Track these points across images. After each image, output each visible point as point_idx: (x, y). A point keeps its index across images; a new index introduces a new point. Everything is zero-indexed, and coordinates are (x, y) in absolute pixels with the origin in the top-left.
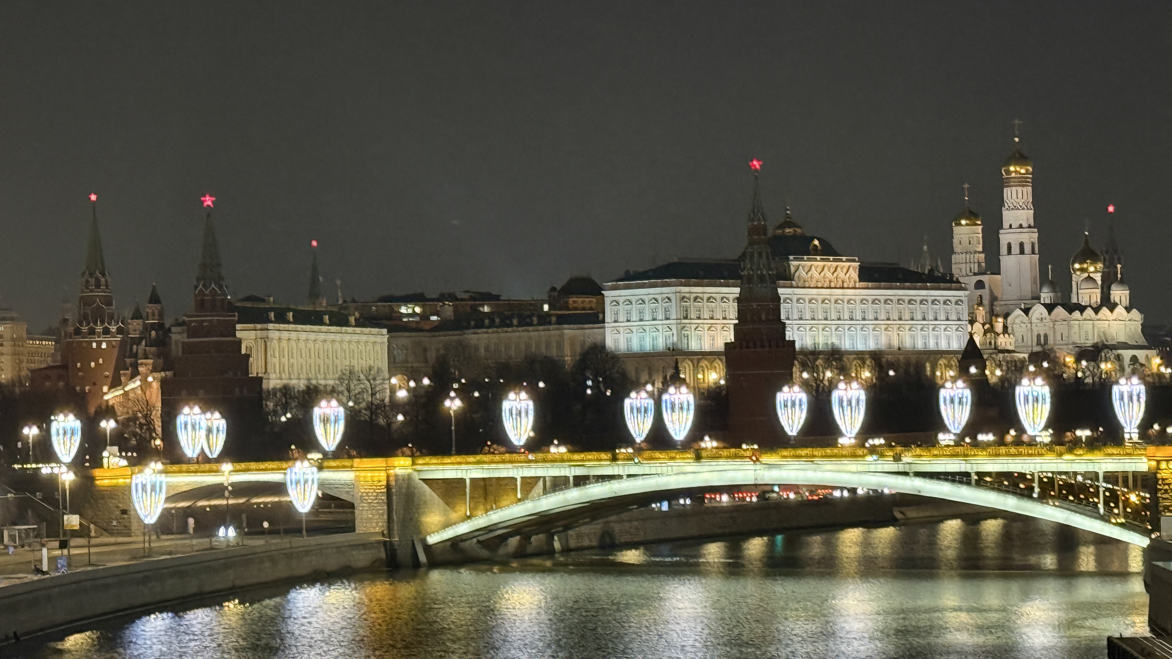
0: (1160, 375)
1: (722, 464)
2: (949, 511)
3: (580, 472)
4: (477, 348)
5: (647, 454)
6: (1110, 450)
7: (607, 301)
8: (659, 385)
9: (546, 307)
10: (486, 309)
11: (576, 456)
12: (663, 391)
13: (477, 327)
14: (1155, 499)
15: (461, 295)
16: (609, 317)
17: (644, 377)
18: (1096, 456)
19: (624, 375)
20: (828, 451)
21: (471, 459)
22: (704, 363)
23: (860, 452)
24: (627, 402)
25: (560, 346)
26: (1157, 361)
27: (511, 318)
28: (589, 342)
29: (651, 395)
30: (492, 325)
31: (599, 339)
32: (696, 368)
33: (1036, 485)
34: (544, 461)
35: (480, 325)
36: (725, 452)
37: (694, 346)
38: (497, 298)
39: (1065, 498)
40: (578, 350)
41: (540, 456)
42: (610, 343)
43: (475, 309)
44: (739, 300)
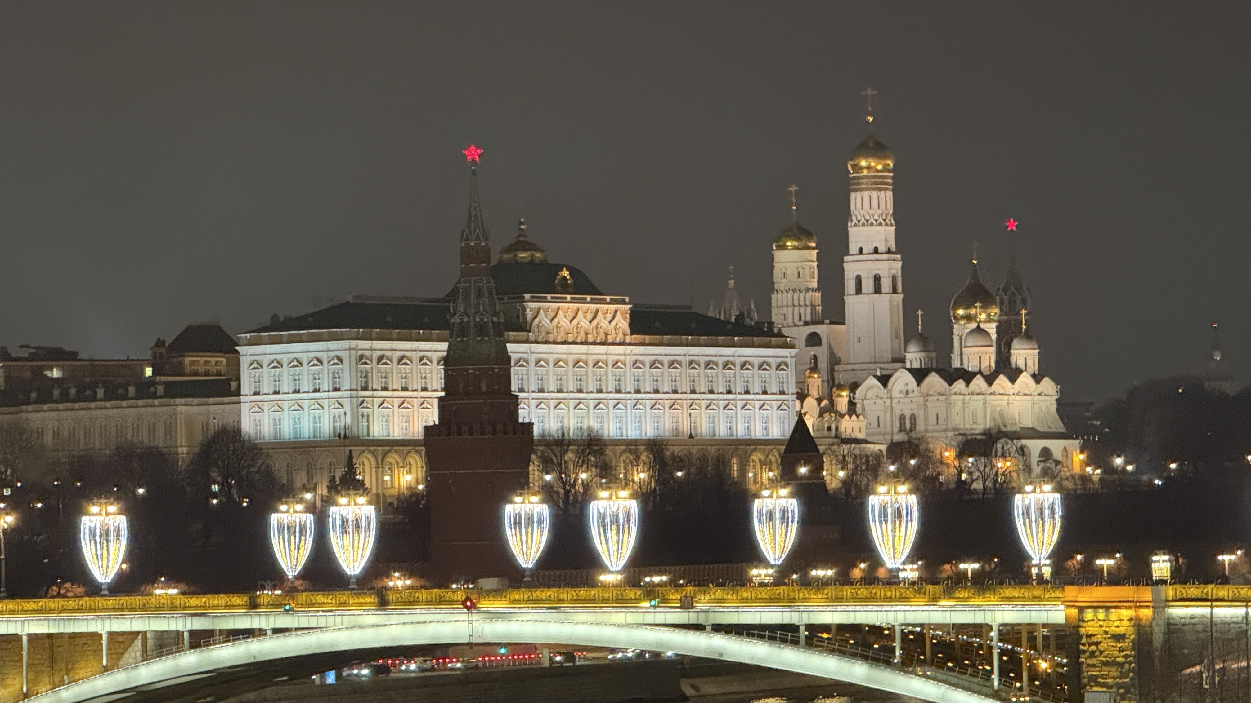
0: (1085, 479)
1: (419, 614)
2: (764, 684)
3: (198, 624)
4: (40, 434)
5: (304, 597)
6: (1008, 592)
7: (244, 362)
8: (322, 490)
9: (149, 371)
10: (56, 373)
11: (194, 601)
12: (328, 502)
13: (41, 400)
14: (1076, 666)
15: (16, 353)
16: (246, 387)
17: (300, 479)
18: (989, 601)
19: (268, 473)
20: (583, 592)
21: (31, 605)
22: (393, 458)
23: (631, 594)
24: (274, 519)
25: (170, 429)
26: (1080, 457)
27: (93, 387)
28: (215, 425)
29: (311, 508)
30: (64, 398)
31: (230, 420)
32: (381, 464)
33: (897, 645)
34: (145, 608)
35: (45, 398)
36: (423, 595)
37: (378, 431)
38: (73, 356)
39: (941, 665)
40: (199, 438)
41: (137, 600)
42: (247, 426)
43: (38, 373)
44: (447, 361)
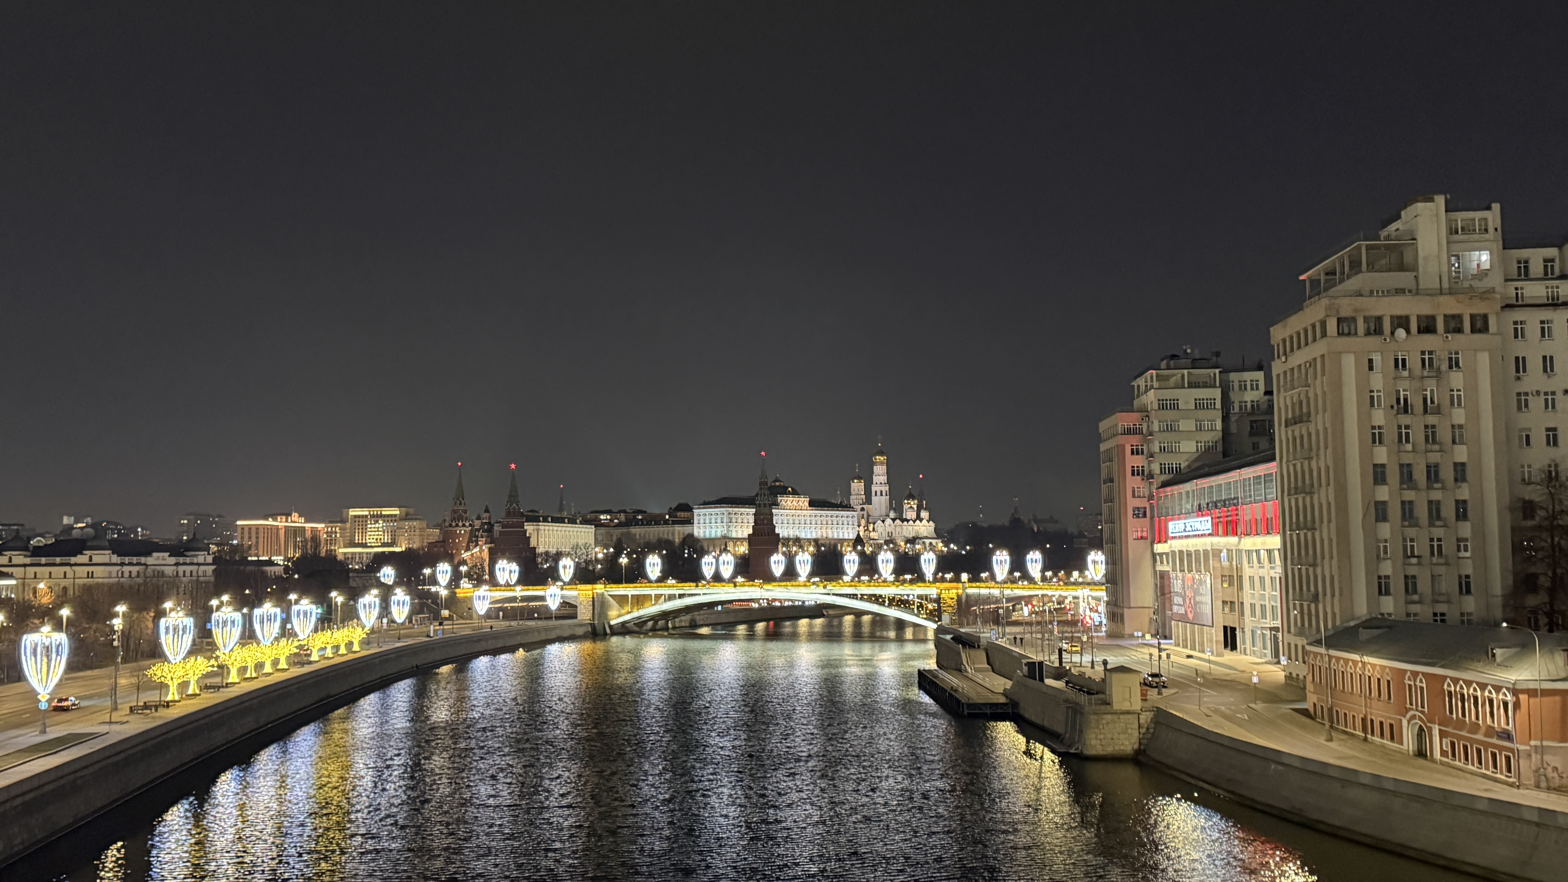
0: (942, 551)
1: (746, 589)
2: (847, 611)
3: (681, 592)
4: (635, 535)
5: (712, 584)
6: (919, 584)
7: (695, 514)
8: (718, 552)
9: (667, 517)
10: (640, 517)
11: (680, 585)
12: (719, 556)
13: (635, 525)
14: (939, 607)
15: (628, 511)
16: (696, 521)
17: (711, 549)
18: (914, 587)
19: (702, 548)
20: (794, 583)
21: (631, 585)
22: (739, 543)
23: (808, 584)
24: (703, 560)
25: (673, 534)
26: (940, 545)
27: (651, 521)
28: (686, 533)
29: (714, 557)
30: (642, 524)
31: (690, 532)
32: (735, 545)
33: (886, 599)
34: (665, 586)
35: (637, 524)
36: (747, 584)
37: (734, 535)
38: (645, 512)
39: (899, 606)
40: (682, 537)
41: (663, 584)
42: (696, 534)
43: (635, 517)
44: (755, 514)
